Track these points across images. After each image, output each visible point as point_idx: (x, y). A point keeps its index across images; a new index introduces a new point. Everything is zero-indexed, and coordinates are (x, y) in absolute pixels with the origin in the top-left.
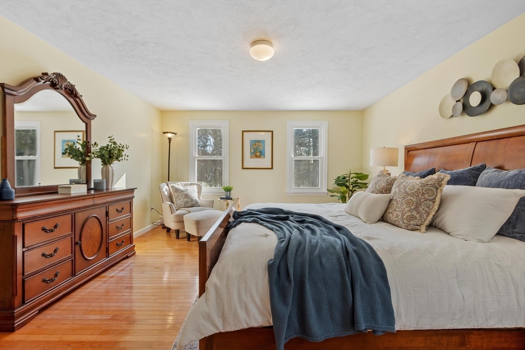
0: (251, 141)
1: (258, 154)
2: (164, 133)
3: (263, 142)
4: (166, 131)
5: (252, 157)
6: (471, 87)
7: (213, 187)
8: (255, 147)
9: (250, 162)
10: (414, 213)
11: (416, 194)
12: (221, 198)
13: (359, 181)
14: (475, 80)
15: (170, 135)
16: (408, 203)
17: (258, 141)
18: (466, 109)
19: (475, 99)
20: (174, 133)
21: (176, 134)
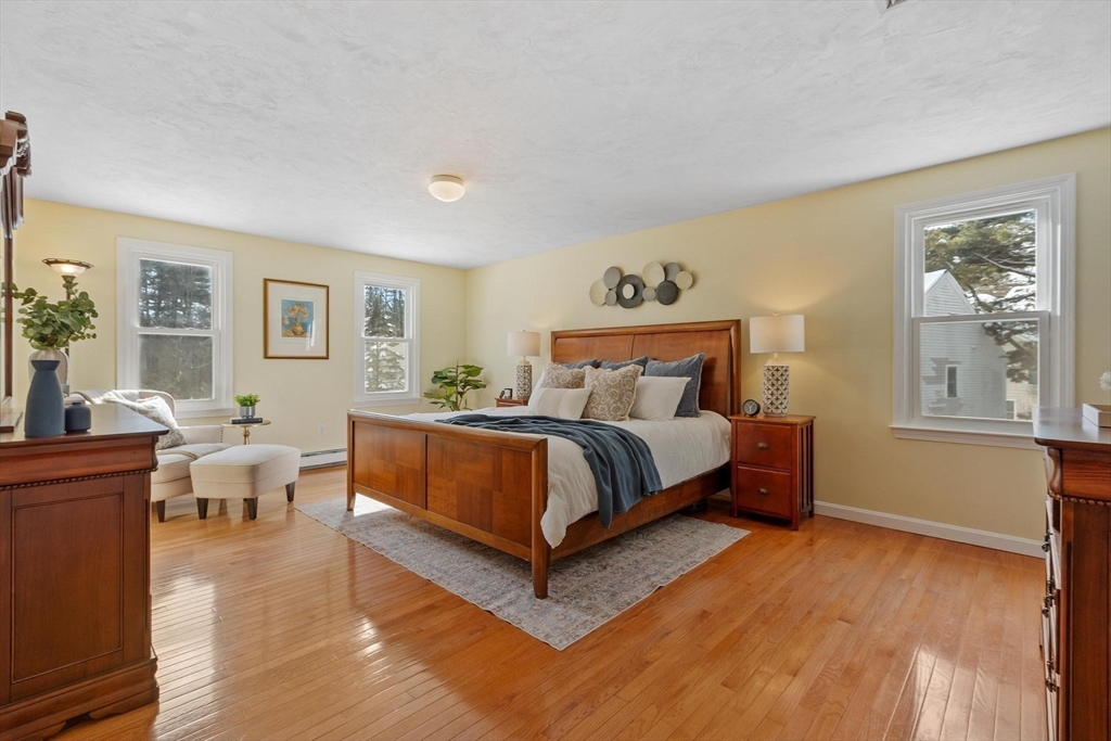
0: (285, 302)
1: (299, 329)
2: (49, 263)
3: (308, 305)
4: (52, 257)
5: (285, 335)
6: (624, 280)
7: (191, 399)
8: (292, 314)
9: (281, 344)
10: (619, 404)
11: (618, 385)
12: (234, 422)
13: (470, 378)
14: (626, 273)
15: (68, 269)
16: (612, 395)
17: (300, 304)
18: (620, 299)
19: (628, 291)
20: (80, 264)
21: (87, 267)
